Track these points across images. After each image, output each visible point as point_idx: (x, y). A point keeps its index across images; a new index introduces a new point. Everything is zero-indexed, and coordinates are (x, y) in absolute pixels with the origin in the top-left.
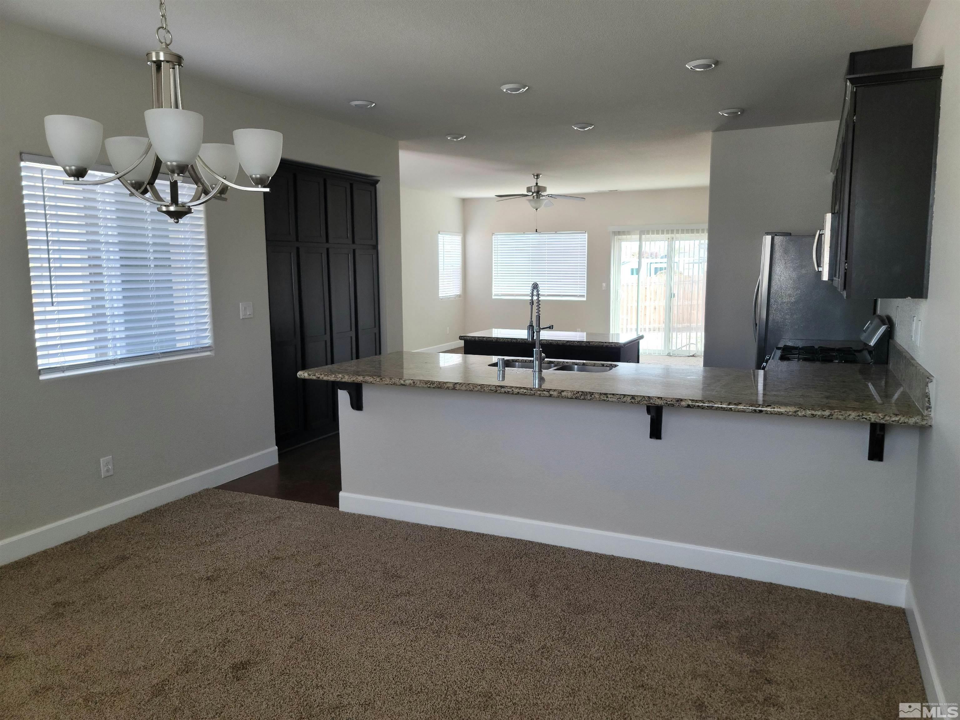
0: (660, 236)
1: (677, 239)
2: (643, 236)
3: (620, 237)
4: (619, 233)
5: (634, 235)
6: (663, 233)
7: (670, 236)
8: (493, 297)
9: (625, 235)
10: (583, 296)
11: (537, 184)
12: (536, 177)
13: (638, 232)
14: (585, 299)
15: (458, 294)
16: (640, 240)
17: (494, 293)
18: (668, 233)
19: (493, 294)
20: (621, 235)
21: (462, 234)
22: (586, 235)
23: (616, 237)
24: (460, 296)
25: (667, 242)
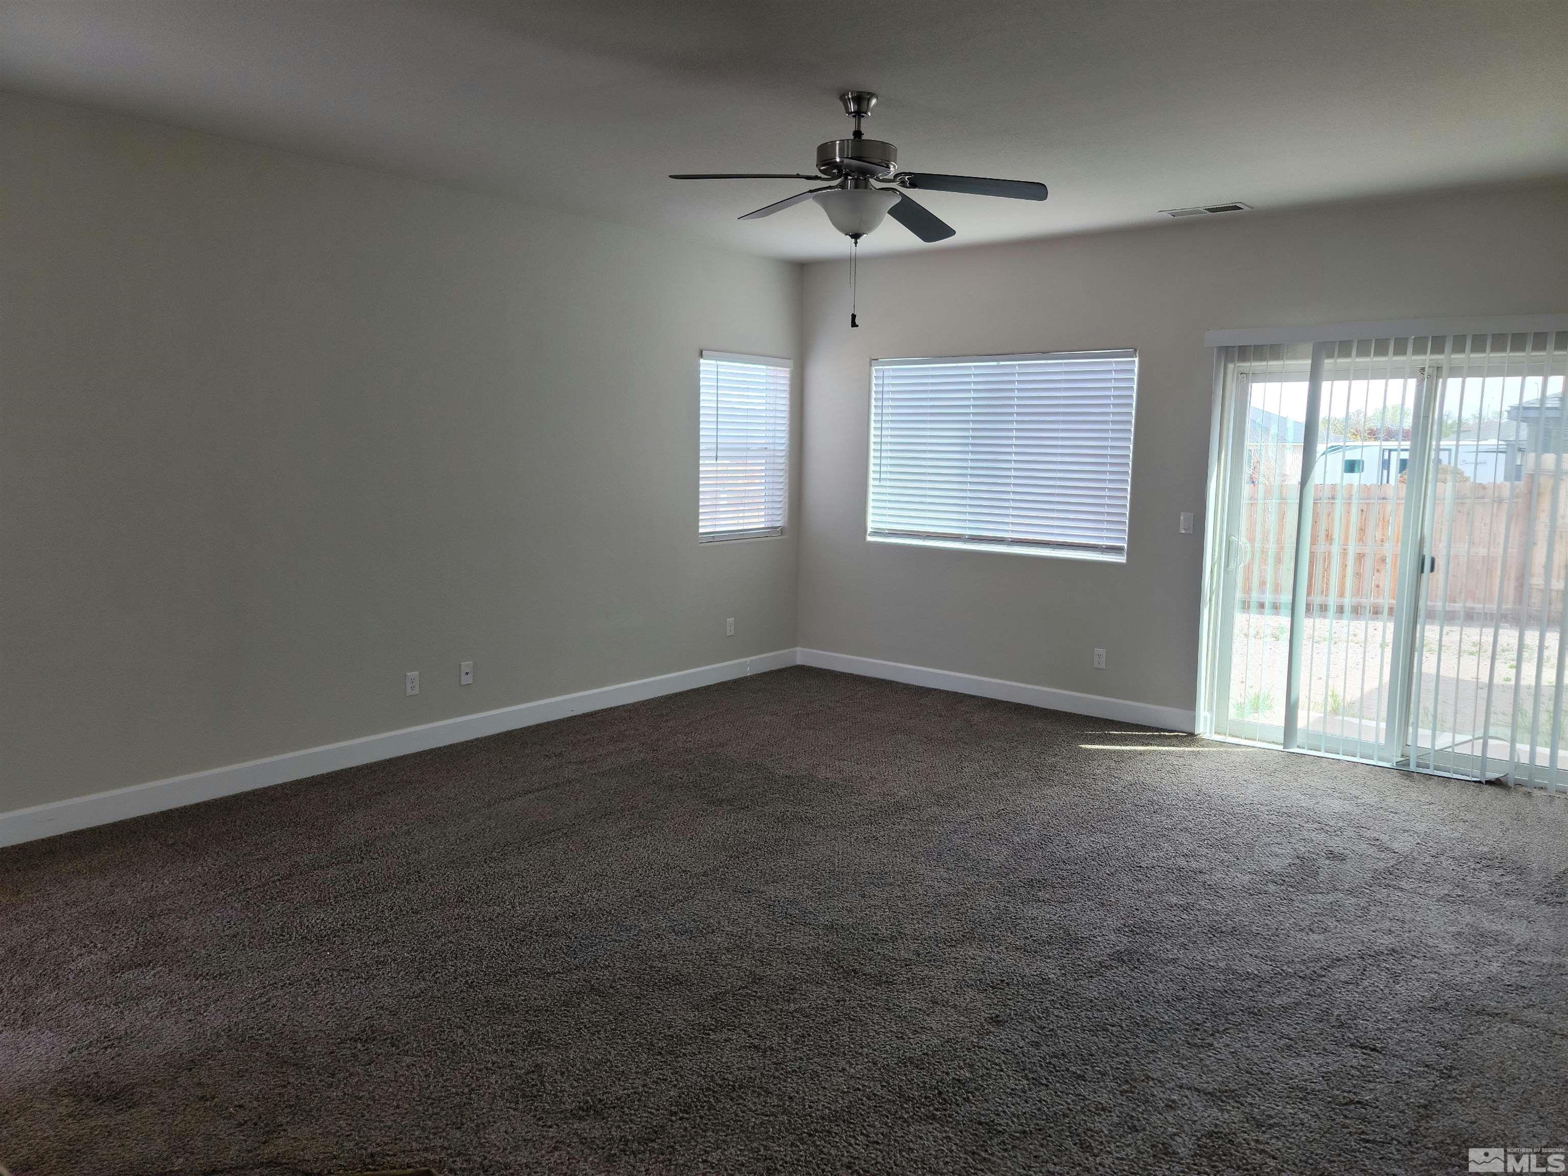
0: (1391, 360)
1: (1455, 372)
2: (1328, 363)
3: (1245, 366)
4: (1243, 352)
5: (1294, 357)
6: (1400, 350)
7: (1427, 359)
8: (869, 539)
9: (1261, 358)
10: (1117, 550)
11: (858, 134)
12: (852, 107)
13: (1309, 348)
14: (1121, 559)
15: (778, 524)
16: (1315, 379)
17: (870, 526)
18: (1419, 349)
19: (869, 530)
20: (1249, 360)
21: (791, 362)
22: (1136, 360)
23: (1231, 366)
24: (782, 531)
25: (1412, 383)
